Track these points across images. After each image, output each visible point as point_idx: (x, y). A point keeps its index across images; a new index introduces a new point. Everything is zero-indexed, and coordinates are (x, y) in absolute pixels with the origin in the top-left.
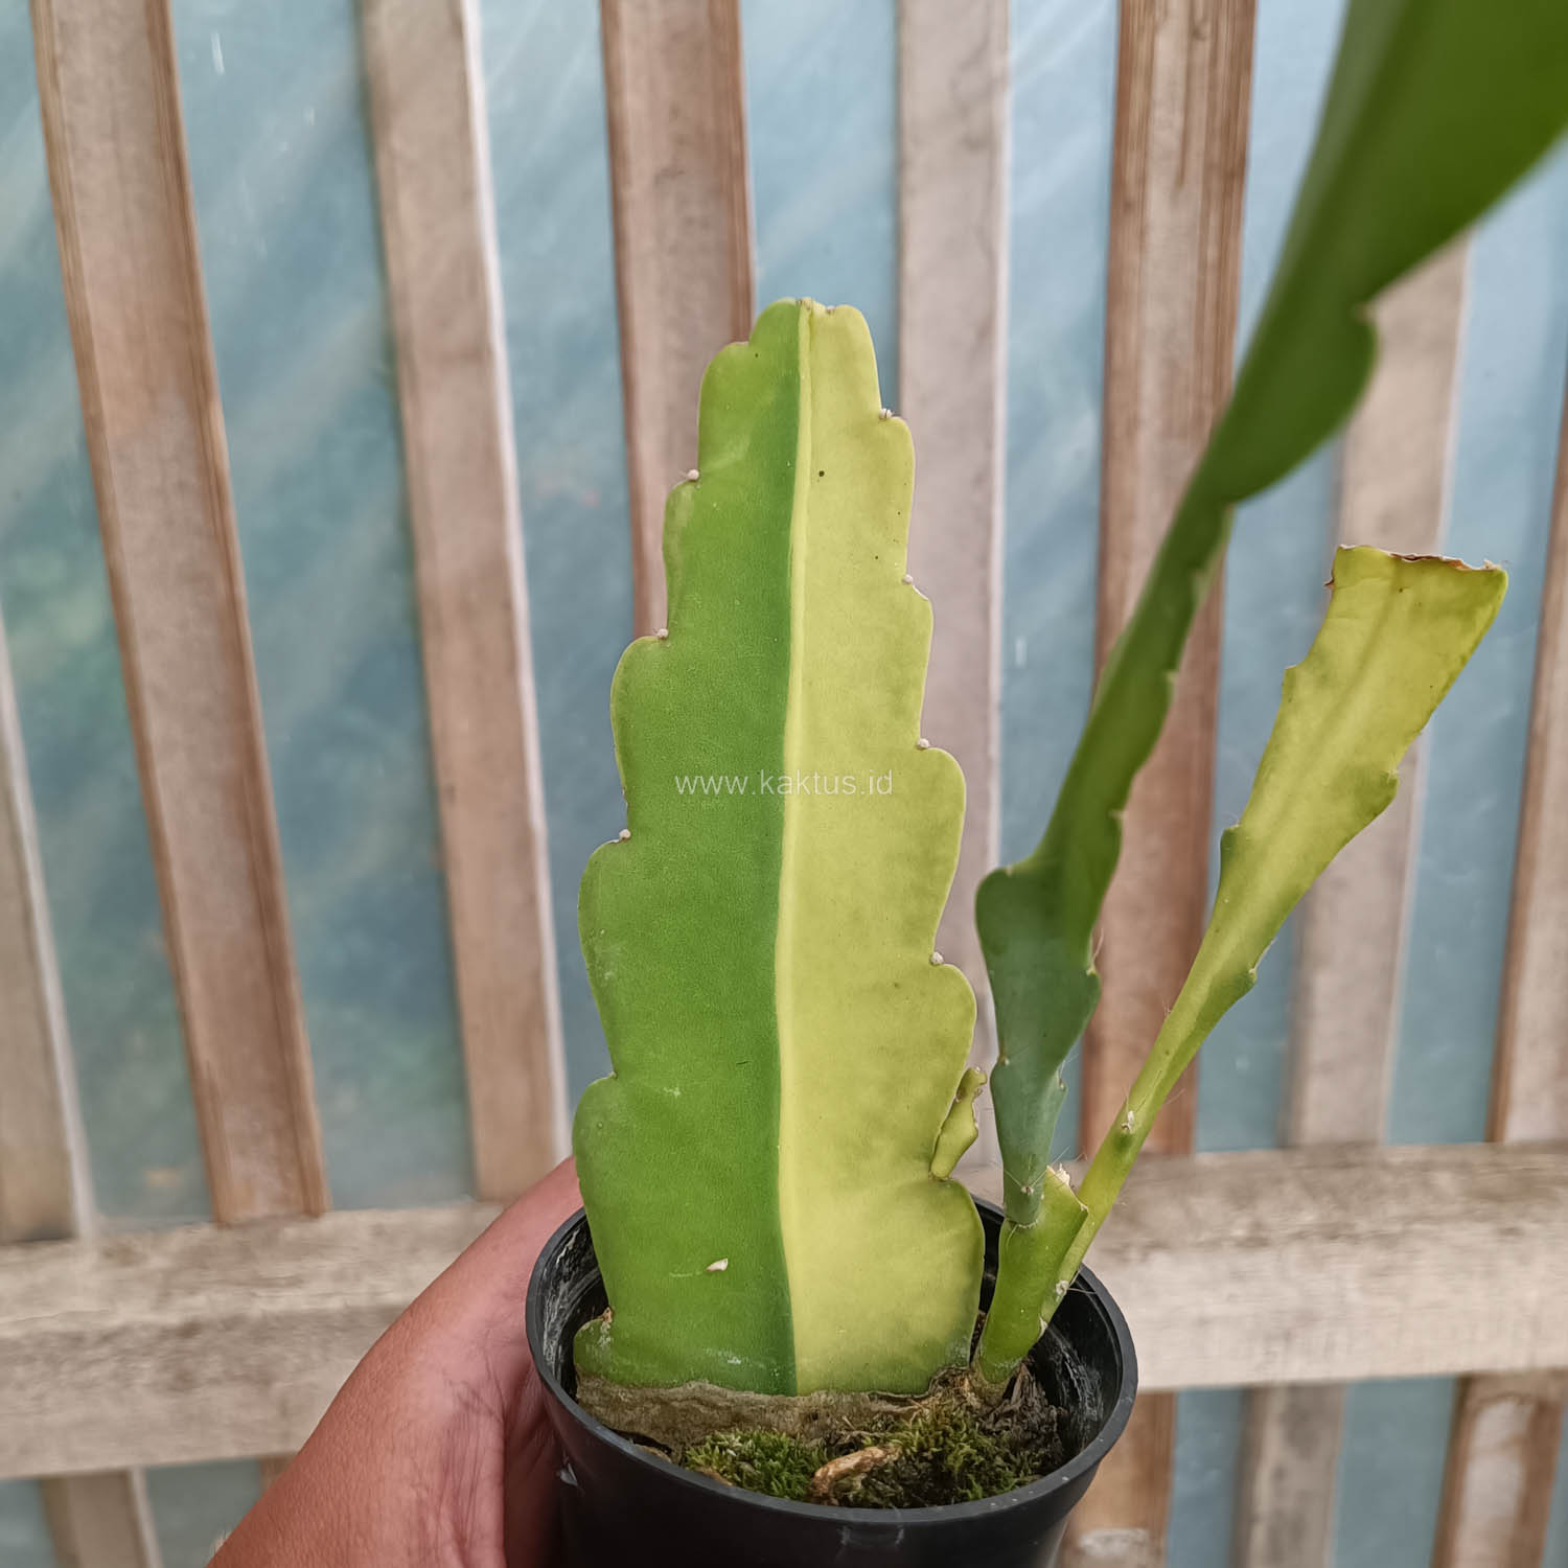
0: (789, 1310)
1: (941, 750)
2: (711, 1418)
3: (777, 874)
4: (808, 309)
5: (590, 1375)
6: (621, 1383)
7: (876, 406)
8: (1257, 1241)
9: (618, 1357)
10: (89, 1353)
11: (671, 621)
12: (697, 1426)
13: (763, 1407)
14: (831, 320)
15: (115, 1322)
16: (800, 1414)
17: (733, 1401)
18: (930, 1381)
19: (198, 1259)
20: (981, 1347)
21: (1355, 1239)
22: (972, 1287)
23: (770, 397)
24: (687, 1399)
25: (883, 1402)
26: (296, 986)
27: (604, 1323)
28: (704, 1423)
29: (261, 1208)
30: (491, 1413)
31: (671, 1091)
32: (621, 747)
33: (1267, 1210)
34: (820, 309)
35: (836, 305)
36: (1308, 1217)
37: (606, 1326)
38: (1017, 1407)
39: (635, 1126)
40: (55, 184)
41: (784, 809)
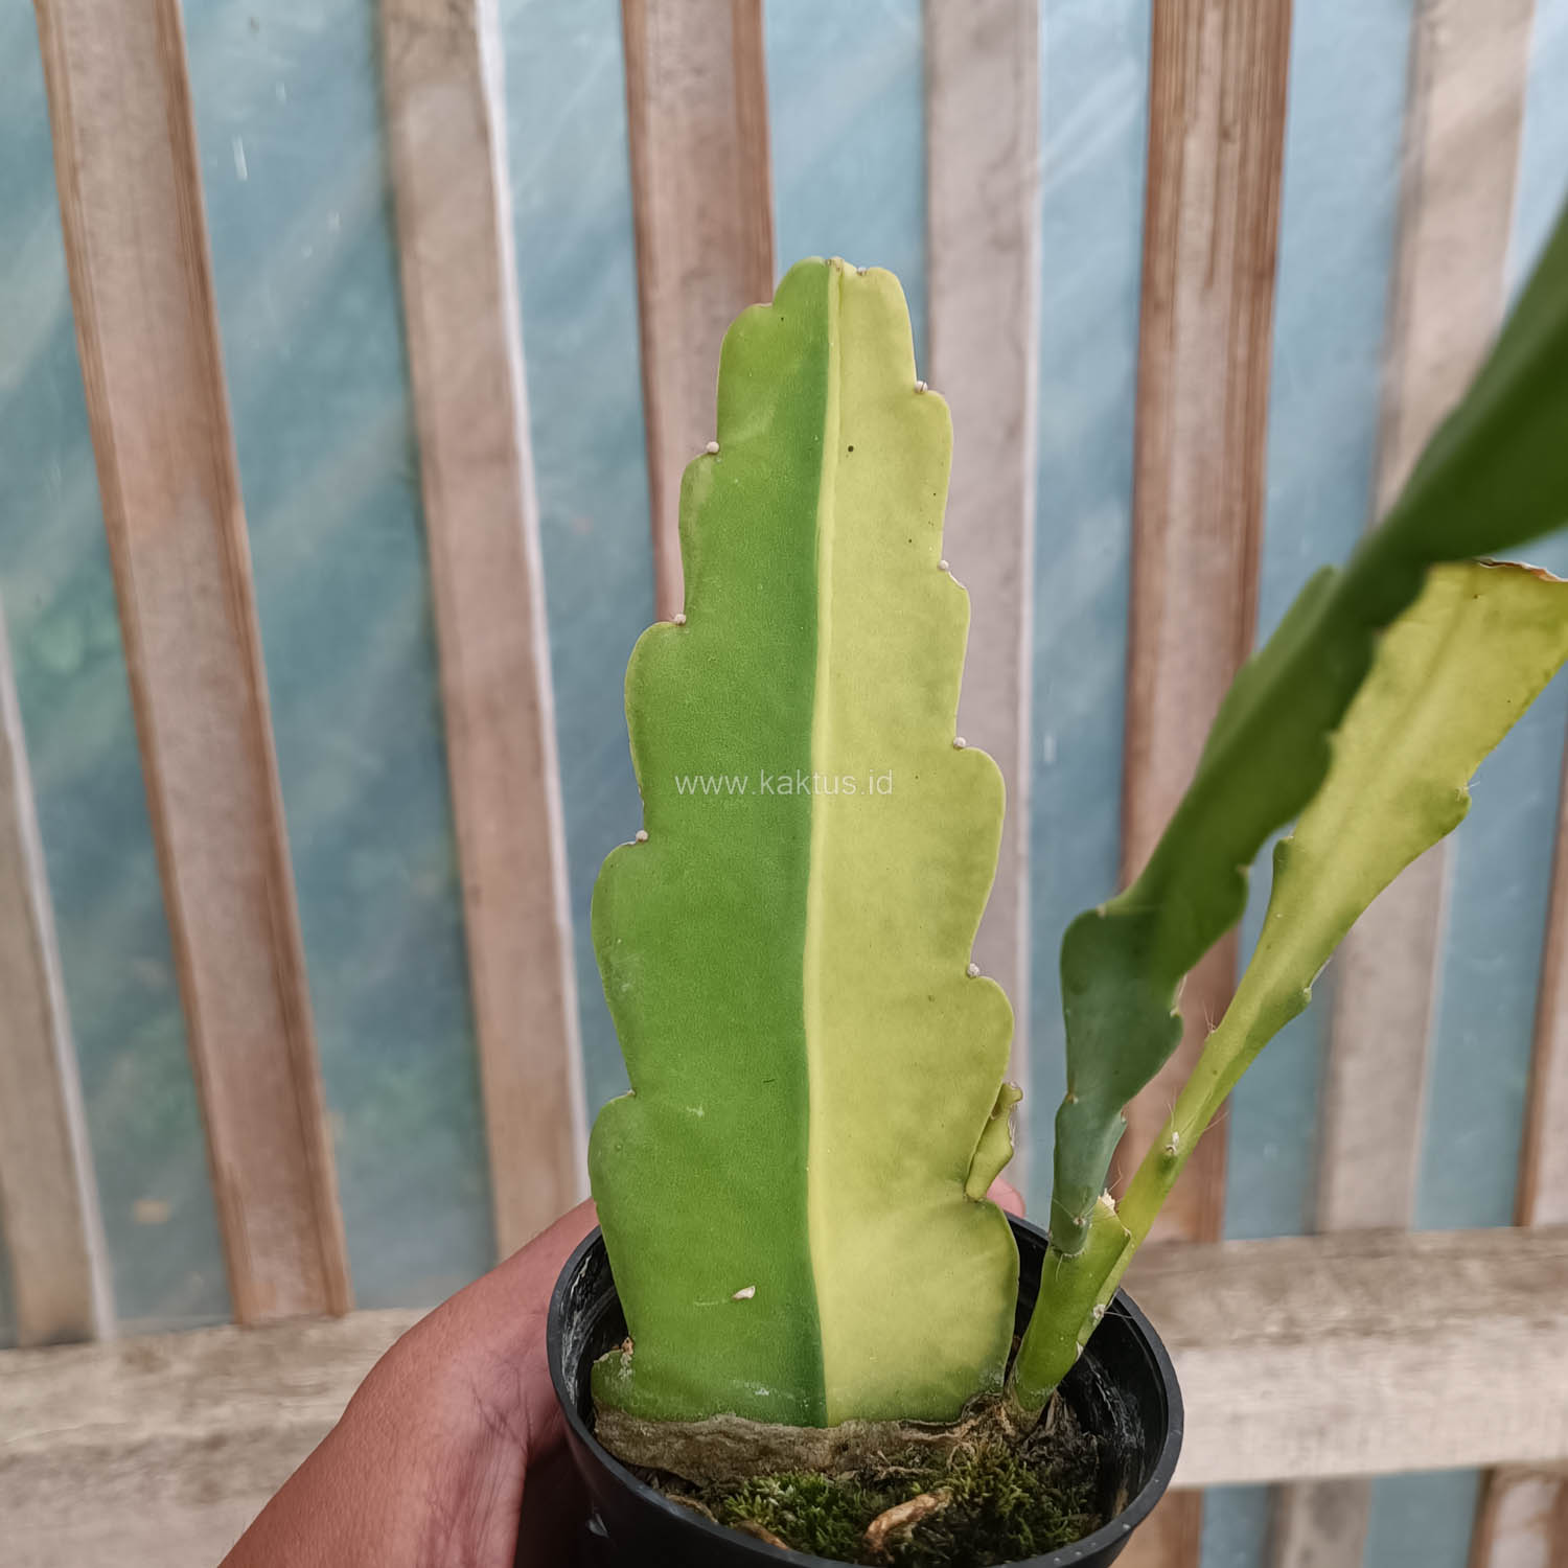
0: (819, 1339)
1: (979, 750)
2: (738, 1451)
3: (805, 881)
4: (838, 269)
5: (609, 1408)
6: (643, 1417)
7: (911, 378)
9: (641, 1391)
10: (114, 1466)
11: (688, 607)
12: (724, 1460)
13: (792, 1439)
14: (862, 281)
15: (140, 1435)
16: (831, 1447)
17: (760, 1433)
18: (962, 1407)
19: (221, 1364)
20: (1016, 1373)
21: (1390, 1335)
22: (1006, 1312)
23: (795, 365)
24: (713, 1433)
25: (914, 1430)
26: (320, 1089)
27: (624, 1355)
28: (730, 1458)
29: (283, 1308)
30: (516, 1441)
31: (694, 1110)
32: (637, 742)
33: (1299, 1304)
34: (850, 270)
35: (868, 267)
36: (1341, 1312)
37: (627, 1357)
38: (1052, 1432)
39: (656, 1148)
40: (76, 290)
41: (811, 810)
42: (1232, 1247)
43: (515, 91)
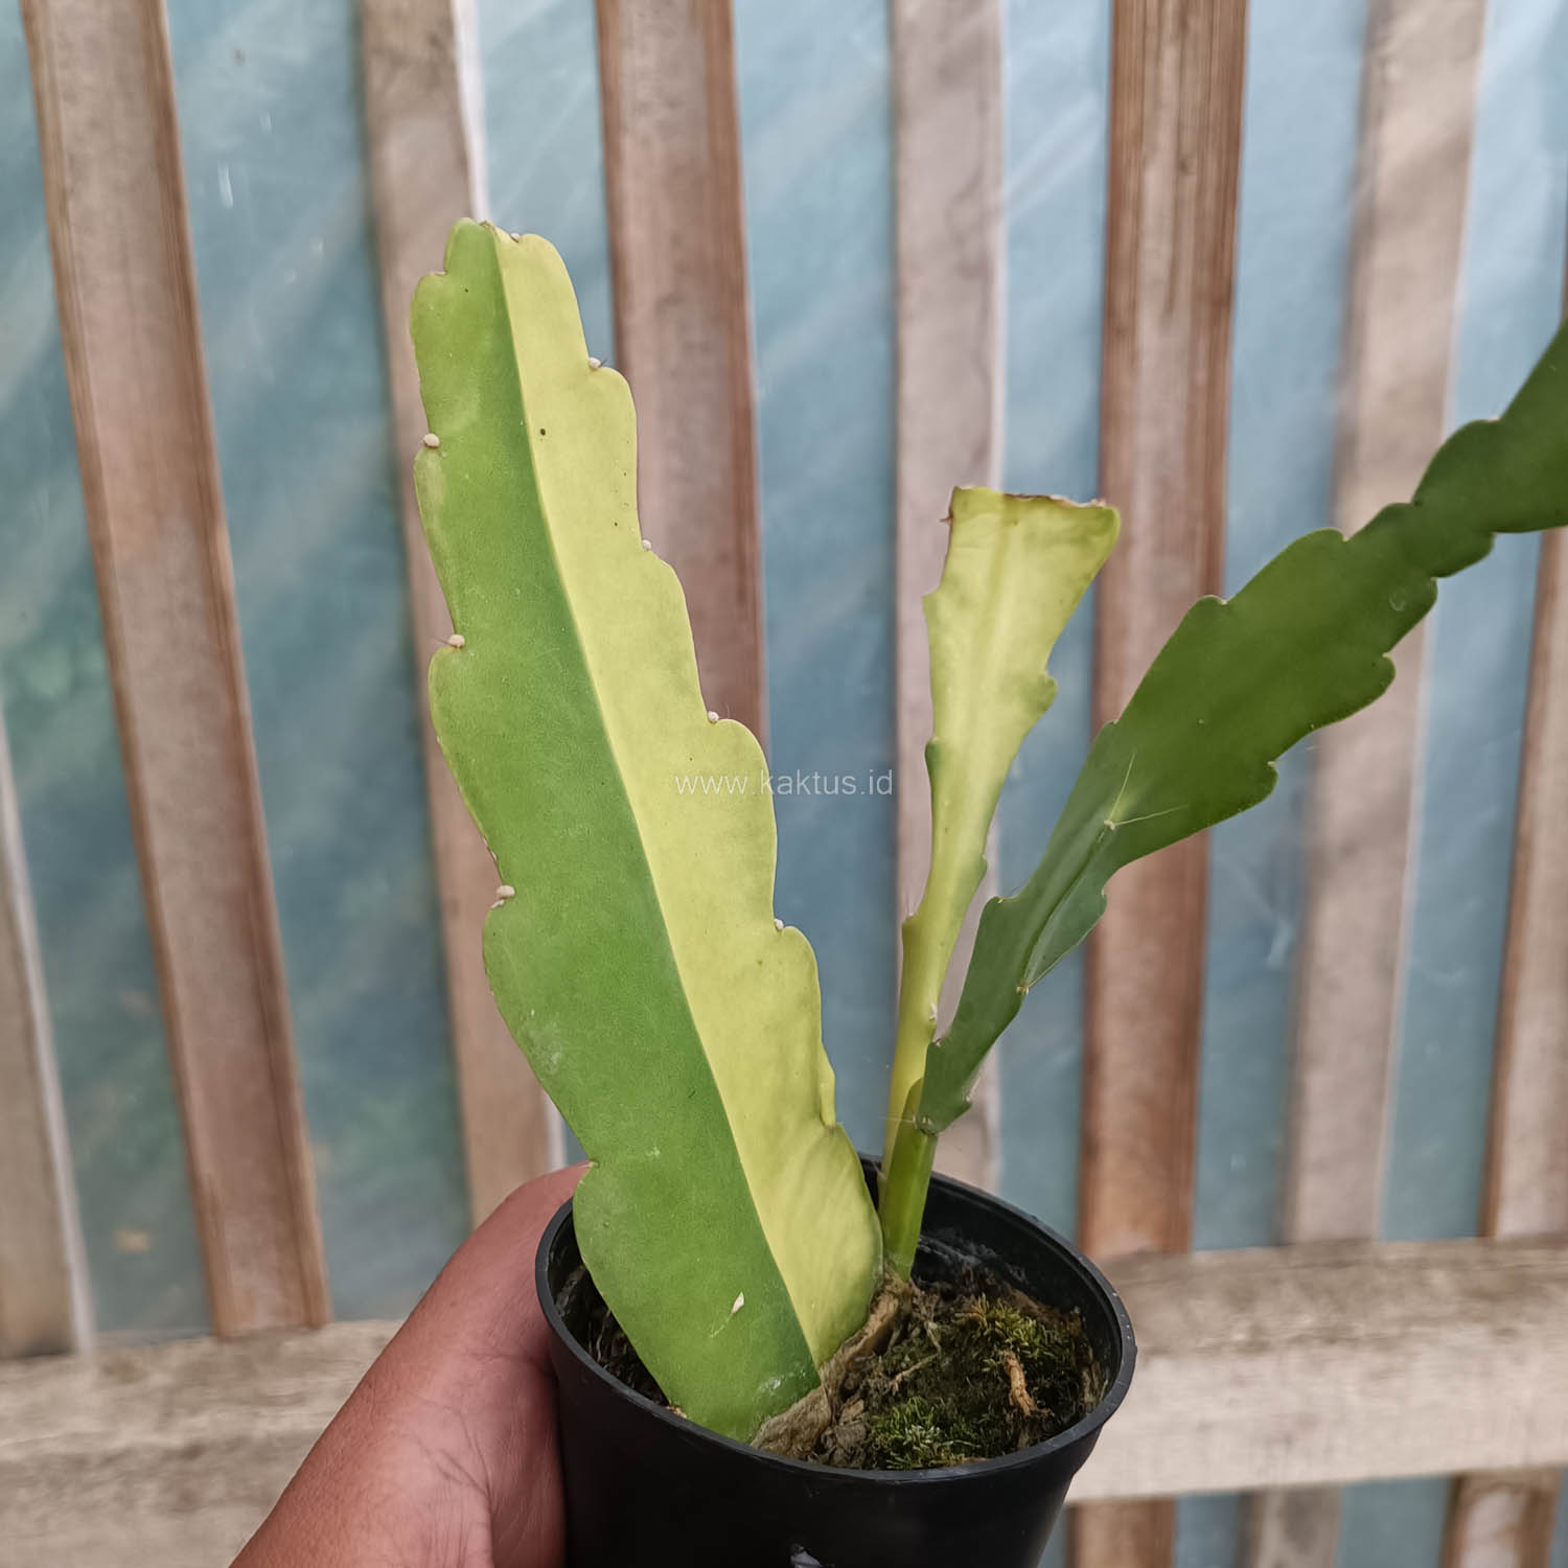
8: (1257, 1346)
10: (92, 1475)
14: (521, 249)
15: (118, 1444)
19: (199, 1375)
21: (1354, 1342)
23: (487, 343)
29: (261, 1320)
30: (475, 1485)
31: (652, 1153)
33: (1266, 1314)
34: (504, 237)
36: (1307, 1320)
40: (64, 314)
42: (1201, 1258)
43: (495, 121)
